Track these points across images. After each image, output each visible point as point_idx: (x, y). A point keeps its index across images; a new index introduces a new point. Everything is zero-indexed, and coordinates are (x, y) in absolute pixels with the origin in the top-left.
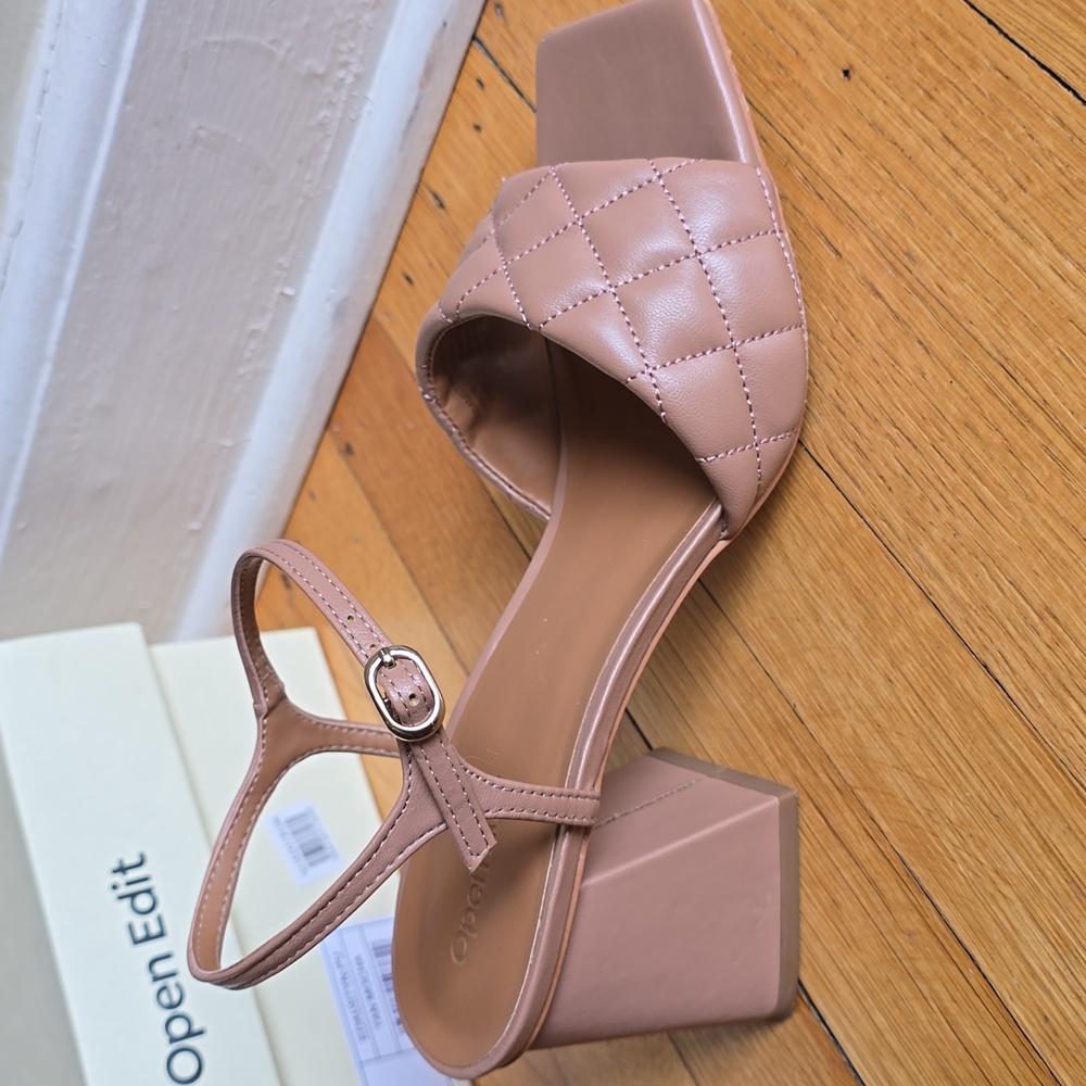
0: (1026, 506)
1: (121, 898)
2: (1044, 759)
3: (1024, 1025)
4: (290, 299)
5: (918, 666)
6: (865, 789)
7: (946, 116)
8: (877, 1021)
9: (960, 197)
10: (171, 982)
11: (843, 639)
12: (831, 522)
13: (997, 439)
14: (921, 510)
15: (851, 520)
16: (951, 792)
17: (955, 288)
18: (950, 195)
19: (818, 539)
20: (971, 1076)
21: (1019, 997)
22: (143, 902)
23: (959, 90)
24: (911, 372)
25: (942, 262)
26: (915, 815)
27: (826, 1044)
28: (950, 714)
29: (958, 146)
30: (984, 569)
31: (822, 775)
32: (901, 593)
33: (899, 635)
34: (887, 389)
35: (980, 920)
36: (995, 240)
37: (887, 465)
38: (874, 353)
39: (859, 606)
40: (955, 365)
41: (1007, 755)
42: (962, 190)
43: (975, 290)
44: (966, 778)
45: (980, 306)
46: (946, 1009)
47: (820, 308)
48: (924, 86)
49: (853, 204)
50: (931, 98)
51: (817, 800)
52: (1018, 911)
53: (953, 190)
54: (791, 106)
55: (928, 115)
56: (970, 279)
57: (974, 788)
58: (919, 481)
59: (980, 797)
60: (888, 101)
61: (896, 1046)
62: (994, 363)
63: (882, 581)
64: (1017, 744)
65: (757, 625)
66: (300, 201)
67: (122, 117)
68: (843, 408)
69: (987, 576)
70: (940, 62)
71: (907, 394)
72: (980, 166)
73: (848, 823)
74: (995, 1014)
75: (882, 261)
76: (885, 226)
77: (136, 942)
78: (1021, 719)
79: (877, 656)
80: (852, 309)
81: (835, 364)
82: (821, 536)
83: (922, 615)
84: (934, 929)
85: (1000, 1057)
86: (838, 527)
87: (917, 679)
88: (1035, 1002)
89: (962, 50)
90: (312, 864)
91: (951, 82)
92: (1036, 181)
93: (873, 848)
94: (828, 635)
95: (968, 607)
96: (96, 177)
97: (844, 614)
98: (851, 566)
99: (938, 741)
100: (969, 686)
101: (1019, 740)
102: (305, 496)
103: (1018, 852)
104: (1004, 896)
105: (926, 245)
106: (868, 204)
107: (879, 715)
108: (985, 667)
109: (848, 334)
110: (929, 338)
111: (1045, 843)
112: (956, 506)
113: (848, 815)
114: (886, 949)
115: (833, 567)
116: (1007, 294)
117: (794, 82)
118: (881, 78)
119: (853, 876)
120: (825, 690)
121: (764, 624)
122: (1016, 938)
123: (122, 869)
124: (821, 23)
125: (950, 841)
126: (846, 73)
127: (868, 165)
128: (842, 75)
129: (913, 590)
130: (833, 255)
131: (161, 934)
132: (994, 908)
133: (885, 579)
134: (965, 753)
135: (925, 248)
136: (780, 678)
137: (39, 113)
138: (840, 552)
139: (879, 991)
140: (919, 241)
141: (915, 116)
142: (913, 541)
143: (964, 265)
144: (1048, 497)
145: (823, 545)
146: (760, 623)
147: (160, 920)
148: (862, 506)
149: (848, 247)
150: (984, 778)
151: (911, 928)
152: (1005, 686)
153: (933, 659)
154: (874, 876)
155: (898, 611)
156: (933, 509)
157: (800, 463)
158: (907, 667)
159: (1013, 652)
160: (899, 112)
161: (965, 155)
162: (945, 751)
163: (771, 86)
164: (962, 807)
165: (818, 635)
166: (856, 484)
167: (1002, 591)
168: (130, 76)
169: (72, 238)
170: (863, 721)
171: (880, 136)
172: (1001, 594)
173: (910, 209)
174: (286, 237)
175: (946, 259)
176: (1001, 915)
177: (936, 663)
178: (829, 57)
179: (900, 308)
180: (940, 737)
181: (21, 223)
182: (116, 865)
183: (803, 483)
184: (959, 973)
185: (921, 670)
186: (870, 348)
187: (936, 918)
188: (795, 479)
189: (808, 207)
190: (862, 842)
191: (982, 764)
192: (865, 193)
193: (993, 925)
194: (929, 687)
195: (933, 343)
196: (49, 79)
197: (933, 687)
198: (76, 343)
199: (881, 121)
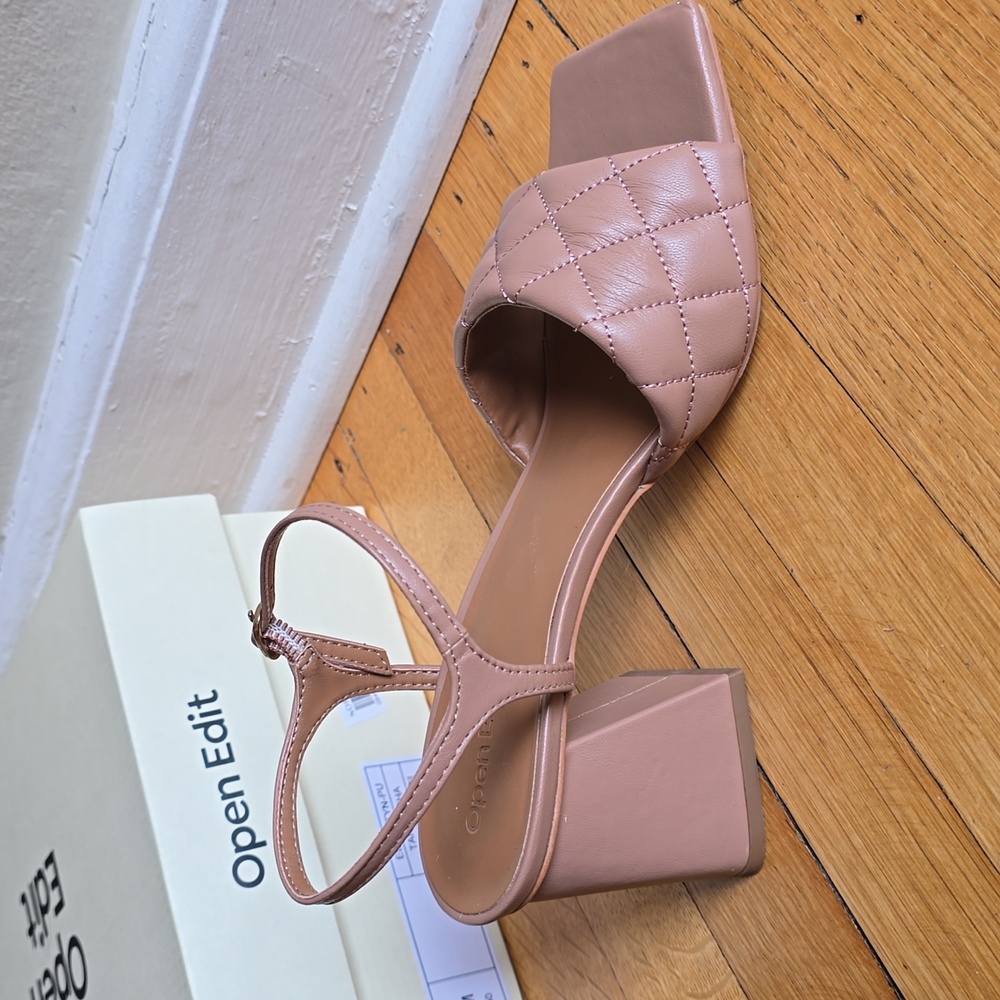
1: (196, 727)
3: (984, 845)
4: (354, 213)
5: (902, 535)
6: (852, 642)
7: (947, 56)
8: (855, 843)
9: (956, 127)
10: (238, 800)
11: (837, 512)
12: (831, 411)
13: (980, 338)
14: (911, 400)
15: (849, 409)
16: (927, 644)
17: (948, 206)
18: (947, 125)
19: (818, 425)
20: (936, 888)
21: (980, 819)
22: (215, 731)
23: (959, 33)
24: (907, 280)
25: (938, 184)
26: (895, 664)
27: (809, 863)
28: (930, 578)
29: (956, 82)
30: (965, 451)
31: (813, 630)
32: (891, 473)
33: (888, 508)
34: (886, 295)
35: (949, 755)
36: (985, 165)
37: (882, 361)
38: (874, 263)
39: (852, 483)
40: (946, 273)
41: (978, 611)
42: (959, 121)
43: (966, 208)
44: (941, 632)
45: (970, 222)
46: (916, 831)
47: (829, 224)
48: (928, 30)
49: (861, 133)
50: (934, 40)
51: (808, 652)
52: (982, 746)
53: (950, 121)
54: (808, 47)
55: (931, 55)
56: (962, 199)
57: (948, 641)
58: (910, 375)
59: (953, 648)
60: (896, 43)
61: (871, 864)
62: (980, 271)
63: (874, 462)
64: (987, 602)
65: (761, 501)
66: (367, 126)
67: (218, 46)
68: (845, 311)
69: (967, 457)
70: (943, 9)
71: (903, 300)
72: (975, 100)
73: (836, 672)
74: (959, 834)
75: (885, 182)
76: (888, 152)
77: (208, 765)
78: (991, 580)
79: (867, 527)
80: (856, 225)
81: (839, 272)
82: (822, 423)
83: (908, 491)
84: (908, 762)
85: (963, 872)
86: (838, 418)
87: (901, 547)
88: (994, 824)
90: (357, 708)
91: (952, 26)
93: (857, 694)
94: (824, 509)
95: (949, 484)
96: (193, 99)
97: (839, 491)
98: (847, 450)
99: (918, 601)
100: (948, 554)
101: (989, 598)
102: (358, 388)
103: (985, 695)
104: (971, 733)
105: (924, 169)
106: (874, 133)
107: (867, 578)
108: (962, 536)
109: (853, 247)
110: (923, 250)
112: (942, 397)
113: (836, 664)
114: (865, 780)
115: (831, 450)
116: (994, 212)
117: (812, 25)
118: (890, 22)
119: (839, 718)
120: (819, 557)
121: (767, 500)
122: (979, 769)
123: (198, 703)
125: (925, 686)
126: (859, 18)
127: (875, 99)
128: (855, 19)
129: (901, 469)
130: (841, 177)
131: (231, 759)
132: (962, 744)
133: (877, 461)
134: (941, 610)
135: (923, 172)
136: (780, 548)
137: (144, 41)
138: (838, 437)
139: (858, 818)
140: (918, 166)
141: (919, 56)
142: (903, 427)
143: (958, 187)
145: (823, 431)
146: (764, 500)
147: (228, 745)
148: (858, 397)
149: (855, 170)
150: (957, 632)
151: (888, 762)
152: (979, 552)
153: (916, 529)
154: (858, 718)
155: (887, 488)
156: (922, 399)
157: (805, 359)
158: (894, 536)
159: (987, 523)
160: (905, 52)
161: (962, 90)
162: (924, 609)
163: (792, 29)
164: (937, 657)
165: (815, 510)
166: (854, 377)
167: (979, 470)
168: (227, 11)
169: (169, 153)
170: (852, 584)
171: (887, 73)
172: (978, 473)
173: (912, 137)
174: (353, 158)
175: (941, 181)
176: (967, 750)
177: (919, 533)
178: (845, 4)
179: (899, 224)
180: (920, 597)
181: (125, 138)
182: (193, 700)
183: (806, 377)
184: (929, 800)
185: (905, 539)
186: (871, 259)
187: (910, 753)
188: (801, 375)
189: (820, 135)
190: (847, 688)
191: (956, 619)
192: (872, 123)
193: (961, 757)
194: (911, 554)
195: (927, 254)
196: (154, 11)
197: (916, 554)
198: (168, 245)
199: (889, 60)
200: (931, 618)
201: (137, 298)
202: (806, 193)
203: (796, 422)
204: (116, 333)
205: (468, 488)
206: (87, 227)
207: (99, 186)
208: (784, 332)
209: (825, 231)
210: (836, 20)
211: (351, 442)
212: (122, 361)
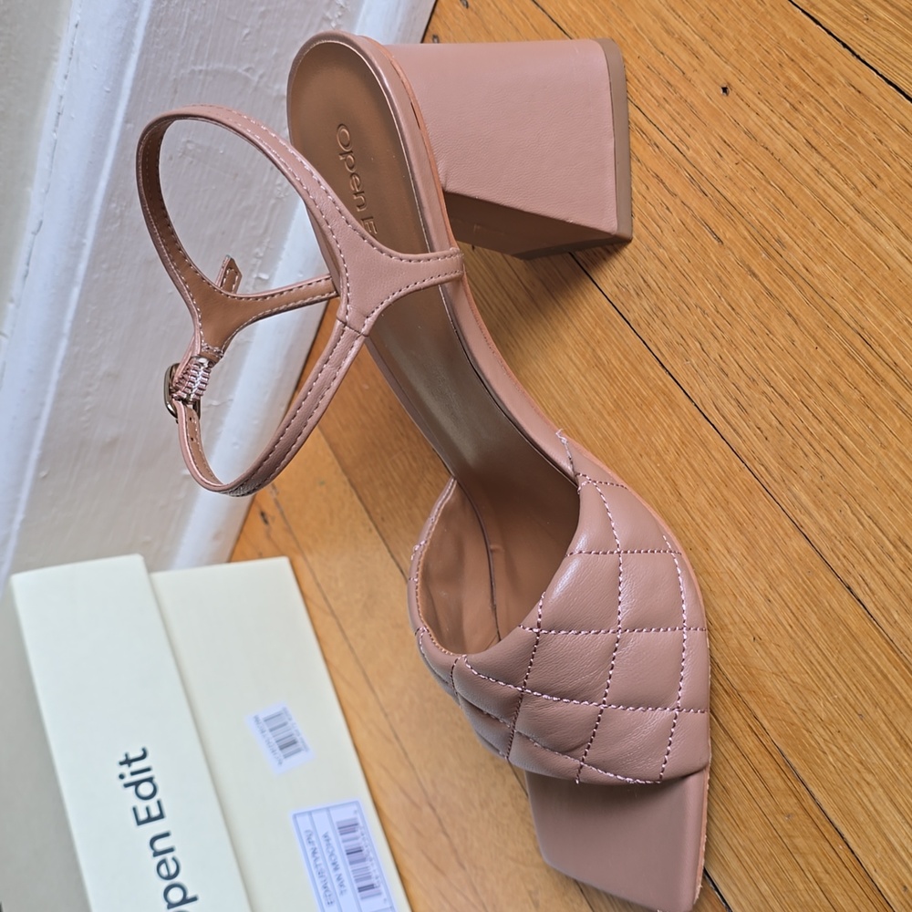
0: (881, 452)
1: (127, 785)
2: (900, 667)
3: (886, 894)
4: (265, 282)
5: (792, 587)
6: (749, 692)
7: (809, 125)
8: (763, 890)
9: (821, 193)
10: (169, 856)
11: (729, 565)
12: (718, 467)
13: (856, 396)
14: (793, 456)
15: (734, 464)
16: (821, 695)
17: (818, 269)
18: (813, 191)
19: (706, 480)
21: (882, 869)
22: (146, 789)
23: (819, 103)
24: (782, 340)
25: (808, 248)
26: (791, 714)
28: (821, 631)
29: (819, 150)
30: (847, 506)
32: (777, 527)
33: (776, 561)
34: (763, 355)
35: (848, 804)
36: (851, 228)
37: (763, 418)
38: (751, 324)
39: (742, 537)
40: (819, 333)
41: (869, 663)
42: (823, 187)
43: (836, 271)
44: (834, 683)
45: (839, 284)
46: (820, 879)
47: (706, 287)
48: (789, 100)
49: (733, 199)
50: (796, 109)
52: (879, 796)
53: (815, 187)
54: (678, 118)
55: (794, 124)
56: (831, 262)
57: (841, 692)
58: (791, 432)
59: (846, 699)
60: (760, 113)
62: (852, 331)
63: (761, 516)
64: (876, 653)
66: (273, 201)
67: (124, 134)
68: (726, 370)
69: (849, 512)
70: (803, 80)
71: (780, 359)
72: (838, 167)
73: (735, 721)
74: (862, 884)
75: (757, 247)
76: (758, 217)
77: (139, 823)
78: (879, 632)
79: (757, 580)
80: (732, 288)
81: (718, 333)
82: (710, 478)
83: (795, 545)
84: (809, 812)
86: (724, 472)
87: (791, 599)
88: (895, 874)
89: (821, 69)
90: (286, 757)
91: (812, 97)
92: (885, 178)
93: (757, 743)
94: (716, 562)
95: (833, 538)
96: (103, 184)
97: (729, 545)
98: (735, 504)
99: (810, 652)
100: (835, 604)
101: (879, 650)
103: (879, 746)
104: (868, 783)
105: (793, 233)
106: (745, 199)
107: (760, 629)
108: (849, 588)
109: (730, 308)
110: (797, 311)
111: (902, 738)
112: (822, 452)
113: (735, 714)
114: (769, 828)
115: (720, 504)
116: (862, 274)
117: (681, 97)
118: (754, 93)
119: (741, 766)
120: (715, 609)
122: (878, 819)
124: (703, 49)
125: (821, 736)
126: (725, 90)
127: (744, 167)
128: (721, 91)
129: (787, 523)
130: (716, 242)
131: (161, 816)
132: (859, 793)
133: (764, 515)
134: (833, 661)
135: (793, 236)
137: (55, 131)
138: (725, 492)
139: (764, 865)
140: (787, 230)
141: (783, 125)
142: (787, 482)
143: (826, 250)
144: (899, 444)
145: (711, 485)
147: (159, 803)
148: (743, 453)
149: (728, 235)
150: (849, 683)
151: (790, 811)
152: (866, 605)
153: (804, 582)
154: (759, 767)
155: (774, 541)
156: (803, 455)
157: (690, 417)
158: (783, 589)
159: (872, 576)
160: (769, 121)
161: (825, 158)
162: (817, 660)
163: (662, 102)
164: (831, 708)
165: (708, 562)
166: (737, 433)
167: (862, 524)
168: (130, 101)
169: (83, 235)
170: (747, 635)
171: (754, 142)
172: (861, 527)
173: (780, 203)
174: (261, 231)
175: (810, 244)
176: (865, 800)
177: (807, 586)
178: (711, 77)
179: (772, 286)
180: (811, 648)
181: (41, 223)
182: (123, 758)
183: (693, 434)
184: (831, 849)
185: (795, 591)
186: (748, 320)
187: (811, 801)
188: (687, 431)
189: (694, 202)
190: (747, 737)
191: (847, 671)
192: (742, 190)
193: (859, 808)
194: (802, 606)
195: (801, 315)
196: (63, 103)
197: (806, 606)
198: (88, 321)
199: (755, 130)
200: (823, 669)
201: (61, 371)
202: (683, 257)
203: (686, 477)
204: (42, 404)
205: (384, 540)
206: (11, 306)
207: (20, 268)
208: (670, 391)
209: (703, 294)
210: (703, 92)
211: (275, 496)
212: (50, 429)
